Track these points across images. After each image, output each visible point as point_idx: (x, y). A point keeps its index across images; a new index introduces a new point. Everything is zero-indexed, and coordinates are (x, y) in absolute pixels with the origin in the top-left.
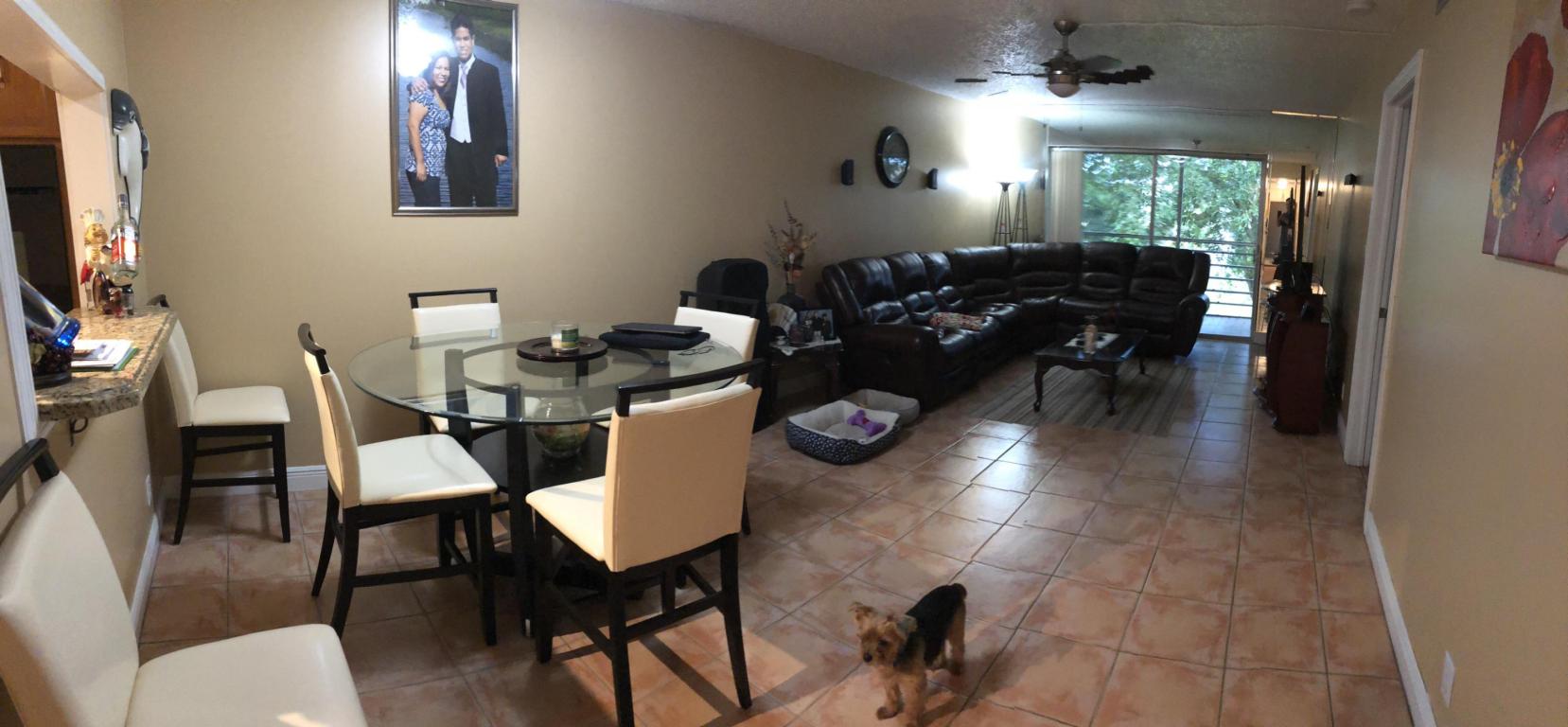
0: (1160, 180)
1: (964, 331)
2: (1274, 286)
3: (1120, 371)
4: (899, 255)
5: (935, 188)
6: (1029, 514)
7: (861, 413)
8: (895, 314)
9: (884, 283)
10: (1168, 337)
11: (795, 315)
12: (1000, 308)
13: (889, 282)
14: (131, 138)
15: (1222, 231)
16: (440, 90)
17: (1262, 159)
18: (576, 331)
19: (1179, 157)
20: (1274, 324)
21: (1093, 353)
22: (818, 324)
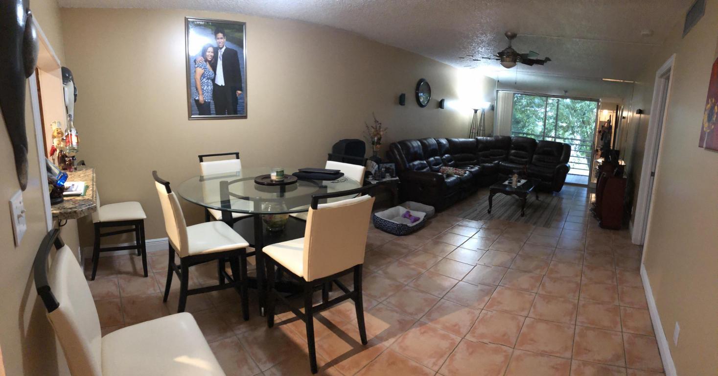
0: (548, 109)
1: (456, 176)
2: (600, 160)
3: (528, 197)
4: (425, 139)
5: (443, 108)
6: (486, 261)
7: (408, 212)
8: (423, 166)
9: (419, 152)
10: (550, 183)
11: (377, 166)
12: (472, 168)
13: (421, 151)
14: (70, 88)
15: (575, 134)
16: (210, 62)
17: (598, 101)
18: (283, 171)
19: (556, 99)
20: (601, 178)
21: (516, 187)
22: (388, 170)
